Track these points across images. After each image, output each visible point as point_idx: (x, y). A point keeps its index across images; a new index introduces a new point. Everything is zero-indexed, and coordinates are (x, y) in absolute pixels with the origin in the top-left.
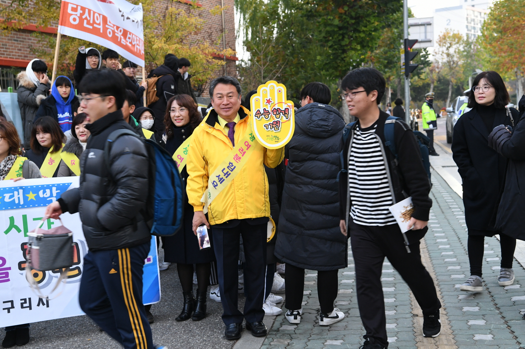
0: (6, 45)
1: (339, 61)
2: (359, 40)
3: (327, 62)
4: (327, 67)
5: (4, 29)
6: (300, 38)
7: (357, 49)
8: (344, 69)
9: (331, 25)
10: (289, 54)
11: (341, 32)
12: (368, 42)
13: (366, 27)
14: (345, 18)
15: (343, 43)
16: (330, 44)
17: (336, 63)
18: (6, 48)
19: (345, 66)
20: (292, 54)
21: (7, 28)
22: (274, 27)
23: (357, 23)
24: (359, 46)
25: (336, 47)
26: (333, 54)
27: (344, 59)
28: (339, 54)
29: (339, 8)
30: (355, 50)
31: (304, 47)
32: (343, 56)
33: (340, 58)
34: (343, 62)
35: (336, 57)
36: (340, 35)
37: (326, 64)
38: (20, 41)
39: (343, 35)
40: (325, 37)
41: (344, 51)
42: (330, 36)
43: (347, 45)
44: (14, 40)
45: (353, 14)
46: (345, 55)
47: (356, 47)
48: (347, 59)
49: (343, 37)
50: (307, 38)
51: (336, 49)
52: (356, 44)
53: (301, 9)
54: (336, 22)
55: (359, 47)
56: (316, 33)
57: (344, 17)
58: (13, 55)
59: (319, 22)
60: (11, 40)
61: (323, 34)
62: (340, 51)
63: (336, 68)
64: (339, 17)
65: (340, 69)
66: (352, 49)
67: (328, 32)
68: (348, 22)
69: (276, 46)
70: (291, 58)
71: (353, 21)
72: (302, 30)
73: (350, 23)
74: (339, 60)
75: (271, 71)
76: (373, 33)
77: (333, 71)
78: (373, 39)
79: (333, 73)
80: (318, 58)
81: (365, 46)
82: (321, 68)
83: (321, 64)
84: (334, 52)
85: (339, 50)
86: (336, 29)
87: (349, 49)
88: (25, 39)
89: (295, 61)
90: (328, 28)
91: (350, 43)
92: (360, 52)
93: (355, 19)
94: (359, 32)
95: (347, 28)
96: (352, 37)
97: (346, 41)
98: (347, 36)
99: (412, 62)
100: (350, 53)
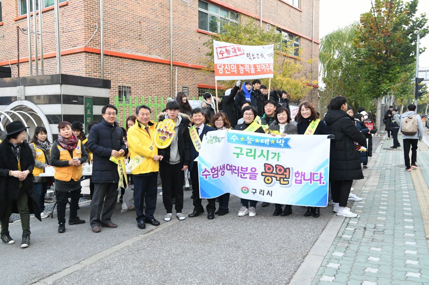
0: (207, 79)
1: (375, 89)
2: (388, 78)
4: (369, 92)
6: (354, 77)
8: (378, 93)
9: (372, 69)
10: (347, 85)
11: (378, 73)
12: (393, 79)
13: (393, 71)
14: (381, 66)
15: (379, 79)
16: (371, 79)
17: (374, 90)
19: (379, 92)
20: (349, 85)
23: (388, 69)
25: (374, 81)
26: (373, 85)
29: (377, 61)
30: (386, 83)
31: (355, 81)
32: (378, 86)
33: (376, 87)
34: (378, 89)
35: (374, 87)
36: (377, 75)
37: (368, 90)
38: (213, 77)
39: (379, 75)
40: (368, 76)
41: (379, 84)
42: (372, 75)
43: (380, 81)
44: (211, 76)
45: (386, 64)
46: (380, 86)
48: (380, 88)
49: (379, 76)
50: (357, 77)
51: (375, 83)
52: (386, 80)
53: (356, 61)
54: (376, 68)
55: (388, 82)
56: (363, 74)
57: (380, 65)
58: (210, 83)
59: (365, 68)
61: (368, 74)
62: (377, 84)
63: (374, 93)
64: (377, 66)
65: (376, 93)
66: (384, 83)
67: (370, 73)
68: (382, 68)
69: (340, 81)
70: (348, 87)
71: (385, 68)
72: (355, 72)
73: (383, 69)
75: (337, 93)
76: (397, 74)
78: (396, 77)
79: (372, 95)
80: (364, 87)
81: (392, 81)
82: (365, 92)
83: (365, 90)
86: (375, 72)
87: (382, 83)
89: (350, 89)
90: (371, 71)
91: (383, 80)
92: (388, 84)
93: (387, 66)
94: (389, 73)
95: (382, 71)
96: (384, 76)
97: (381, 78)
98: (381, 76)
99: (420, 91)
100: (383, 85)
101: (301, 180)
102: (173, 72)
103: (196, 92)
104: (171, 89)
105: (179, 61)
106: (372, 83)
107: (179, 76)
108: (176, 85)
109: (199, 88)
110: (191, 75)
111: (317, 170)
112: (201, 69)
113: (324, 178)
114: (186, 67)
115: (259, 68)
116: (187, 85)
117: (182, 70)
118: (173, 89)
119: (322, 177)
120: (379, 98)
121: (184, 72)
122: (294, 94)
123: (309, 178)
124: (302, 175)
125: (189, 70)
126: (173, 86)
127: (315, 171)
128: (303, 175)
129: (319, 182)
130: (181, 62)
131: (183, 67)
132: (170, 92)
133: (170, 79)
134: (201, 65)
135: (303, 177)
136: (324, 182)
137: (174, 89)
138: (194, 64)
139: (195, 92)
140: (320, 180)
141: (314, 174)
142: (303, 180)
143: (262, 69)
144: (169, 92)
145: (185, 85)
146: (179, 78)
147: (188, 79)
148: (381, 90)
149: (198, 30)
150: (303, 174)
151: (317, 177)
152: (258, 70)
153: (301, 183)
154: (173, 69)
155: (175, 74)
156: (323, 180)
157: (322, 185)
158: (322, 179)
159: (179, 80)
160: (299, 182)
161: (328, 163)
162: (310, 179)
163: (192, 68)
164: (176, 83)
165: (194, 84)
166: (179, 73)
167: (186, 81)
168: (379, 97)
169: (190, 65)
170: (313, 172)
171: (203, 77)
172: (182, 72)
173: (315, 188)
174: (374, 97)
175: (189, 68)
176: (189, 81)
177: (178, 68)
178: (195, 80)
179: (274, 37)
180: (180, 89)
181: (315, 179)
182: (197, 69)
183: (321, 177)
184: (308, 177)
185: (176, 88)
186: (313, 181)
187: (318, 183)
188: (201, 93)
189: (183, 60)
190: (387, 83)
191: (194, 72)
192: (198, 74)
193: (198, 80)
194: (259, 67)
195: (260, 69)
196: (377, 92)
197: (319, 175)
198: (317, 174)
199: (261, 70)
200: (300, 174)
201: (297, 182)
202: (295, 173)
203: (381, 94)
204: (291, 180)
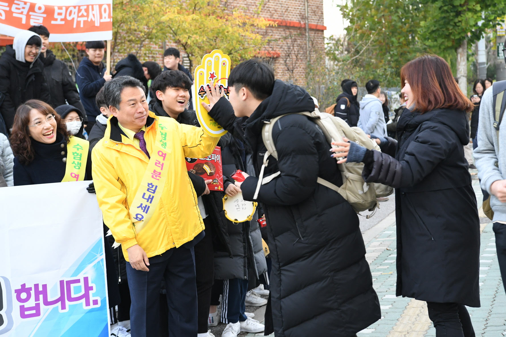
1: (451, 28)
3: (434, 29)
4: (434, 35)
7: (476, 10)
8: (457, 37)
17: (448, 29)
19: (459, 33)
24: (479, 5)
25: (446, 8)
27: (458, 24)
28: (451, 18)
32: (456, 20)
33: (452, 23)
34: (456, 28)
35: (447, 22)
37: (433, 31)
41: (458, 14)
46: (460, 19)
47: (474, 8)
51: (447, 12)
52: (474, 4)
62: (452, 14)
63: (447, 37)
65: (452, 37)
66: (469, 10)
74: (451, 25)
77: (443, 40)
79: (442, 43)
81: (489, 6)
82: (427, 37)
83: (425, 32)
84: (443, 15)
85: (451, 12)
87: (465, 11)
100: (467, 16)
101: (37, 305)
106: (442, 12)
111: (76, 273)
113: (94, 288)
115: (59, 17)
119: (91, 288)
120: (460, 50)
123: (59, 295)
124: (37, 293)
127: (72, 276)
128: (41, 293)
129: (83, 301)
135: (41, 296)
136: (95, 298)
140: (86, 296)
141: (69, 283)
142: (42, 306)
143: (69, 18)
150: (41, 289)
151: (78, 290)
152: (56, 20)
153: (38, 314)
156: (94, 295)
157: (92, 306)
158: (91, 292)
160: (34, 312)
161: (101, 251)
162: (61, 299)
170: (66, 279)
173: (77, 317)
174: (450, 48)
181: (73, 296)
183: (88, 288)
184: (53, 294)
186: (67, 303)
187: (82, 304)
194: (60, 14)
195: (62, 20)
196: (454, 36)
197: (82, 283)
198: (78, 281)
199: (63, 23)
200: (33, 292)
201: (27, 313)
202: (16, 291)
203: (464, 38)
204: (9, 313)
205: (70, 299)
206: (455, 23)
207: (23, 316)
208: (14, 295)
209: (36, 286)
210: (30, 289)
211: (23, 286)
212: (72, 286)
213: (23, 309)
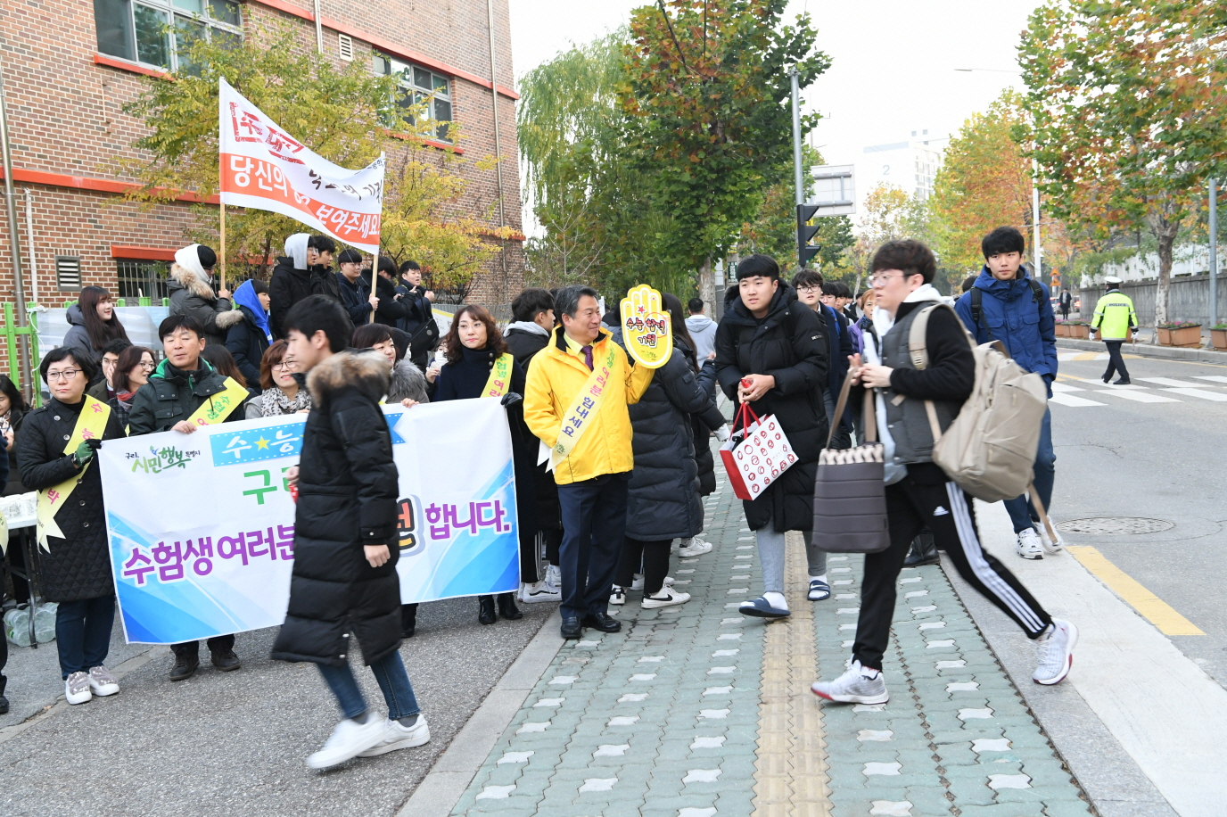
0: (145, 226)
1: (692, 242)
2: (725, 206)
3: (673, 243)
4: (673, 250)
5: (144, 200)
6: (630, 202)
7: (721, 221)
8: (701, 254)
9: (675, 182)
10: (611, 229)
11: (694, 194)
12: (739, 210)
13: (735, 185)
14: (701, 171)
15: (699, 212)
16: (676, 213)
17: (688, 244)
18: (145, 231)
19: (703, 249)
20: (617, 229)
21: (149, 200)
22: (585, 185)
23: (721, 179)
24: (724, 216)
25: (686, 217)
26: (684, 230)
27: (701, 238)
28: (693, 230)
29: (690, 155)
30: (719, 222)
31: (635, 217)
32: (698, 233)
33: (693, 236)
34: (699, 242)
35: (688, 235)
36: (693, 197)
37: (672, 245)
38: (167, 218)
39: (698, 198)
40: (668, 202)
41: (701, 225)
42: (677, 200)
43: (704, 215)
44: (158, 217)
45: (714, 164)
46: (702, 231)
47: (719, 218)
48: (706, 238)
49: (699, 202)
50: (640, 202)
52: (719, 214)
53: (629, 156)
54: (687, 177)
55: (724, 218)
56: (654, 195)
57: (699, 168)
58: (156, 242)
59: (657, 177)
60: (153, 217)
61: (665, 198)
62: (694, 225)
63: (687, 253)
64: (691, 169)
65: (694, 253)
66: (713, 221)
67: (672, 194)
68: (705, 177)
69: (590, 216)
70: (615, 235)
71: (714, 176)
72: (633, 188)
73: (709, 178)
75: (581, 257)
76: (747, 195)
77: (683, 256)
78: (746, 204)
79: (682, 260)
80: (659, 235)
81: (735, 216)
82: (663, 252)
83: (662, 246)
84: (683, 226)
85: (693, 222)
86: (686, 189)
87: (708, 221)
88: (175, 214)
89: (622, 240)
90: (674, 188)
91: (710, 213)
92: (726, 227)
93: (717, 172)
94: (725, 193)
95: (705, 187)
96: (712, 201)
97: (704, 208)
98: (704, 201)
99: (812, 242)
100: (711, 228)
101: (447, 526)
102: (15, 209)
103: (110, 274)
104: (12, 265)
105: (36, 168)
106: (682, 223)
107: (40, 222)
108: (32, 252)
109: (119, 259)
110: (85, 215)
111: (487, 496)
112: (122, 195)
113: (505, 512)
114: (64, 189)
116: (73, 251)
117: (49, 201)
118: (21, 266)
119: (503, 513)
120: (703, 270)
121: (56, 207)
122: (444, 271)
123: (468, 518)
124: (446, 514)
125: (76, 197)
126: (19, 255)
127: (483, 499)
128: (450, 513)
129: (494, 525)
130: (43, 171)
131: (51, 187)
132: (12, 277)
133: (9, 231)
134: (122, 180)
135: (450, 518)
136: (506, 524)
137: (25, 266)
138: (95, 178)
139: (106, 274)
140: (497, 520)
141: (480, 506)
142: (452, 528)
144: (7, 277)
145: (63, 251)
146: (40, 228)
147: (75, 230)
148: (707, 244)
149: (96, 57)
150: (450, 510)
153: (447, 536)
154: (14, 198)
155: (25, 215)
156: (505, 520)
157: (503, 532)
158: (502, 517)
159: (40, 233)
160: (443, 533)
162: (472, 522)
163: (85, 191)
164: (32, 246)
165: (98, 248)
166: (39, 211)
167: (69, 236)
168: (703, 265)
169: (78, 181)
170: (476, 502)
171: (131, 222)
172: (50, 206)
173: (488, 542)
174: (690, 267)
175: (74, 190)
176: (80, 236)
177: (32, 193)
178: (102, 233)
179: (365, 87)
180: (47, 267)
181: (484, 520)
182: (105, 194)
183: (499, 513)
184: (463, 515)
185: (34, 264)
186: (478, 527)
187: (492, 529)
188: (128, 276)
189: (52, 164)
190: (723, 223)
191: (95, 206)
192: (111, 212)
193: (113, 233)
196: (697, 251)
197: (493, 507)
198: (489, 504)
200: (442, 513)
201: (437, 534)
202: (427, 510)
203: (708, 255)
204: (420, 532)
205: (481, 523)
206: (698, 237)
207: (434, 537)
208: (425, 514)
209: (445, 506)
210: (439, 509)
211: (433, 505)
212: (483, 509)
213: (433, 530)
